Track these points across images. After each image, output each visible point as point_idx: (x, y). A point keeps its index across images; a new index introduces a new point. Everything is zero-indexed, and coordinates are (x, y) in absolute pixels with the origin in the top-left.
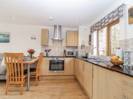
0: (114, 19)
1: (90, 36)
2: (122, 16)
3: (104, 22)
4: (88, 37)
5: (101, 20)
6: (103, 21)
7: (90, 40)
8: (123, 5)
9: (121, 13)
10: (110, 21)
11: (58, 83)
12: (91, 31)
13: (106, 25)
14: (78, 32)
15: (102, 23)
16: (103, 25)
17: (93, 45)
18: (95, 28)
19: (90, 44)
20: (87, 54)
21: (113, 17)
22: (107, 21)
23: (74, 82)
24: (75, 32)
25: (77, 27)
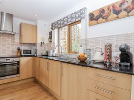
0: (77, 20)
1: (51, 33)
2: (84, 18)
3: (67, 21)
4: (49, 33)
5: (64, 18)
6: (65, 20)
7: (51, 37)
8: (85, 8)
9: (83, 16)
10: (73, 21)
11: (12, 92)
12: (52, 28)
13: (68, 24)
14: (36, 27)
15: (64, 21)
16: (65, 23)
17: (54, 43)
18: (56, 26)
19: (51, 42)
20: (47, 52)
21: (76, 17)
22: (69, 20)
23: (34, 86)
24: (32, 26)
25: (35, 21)
